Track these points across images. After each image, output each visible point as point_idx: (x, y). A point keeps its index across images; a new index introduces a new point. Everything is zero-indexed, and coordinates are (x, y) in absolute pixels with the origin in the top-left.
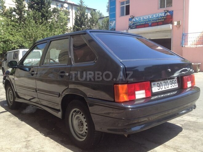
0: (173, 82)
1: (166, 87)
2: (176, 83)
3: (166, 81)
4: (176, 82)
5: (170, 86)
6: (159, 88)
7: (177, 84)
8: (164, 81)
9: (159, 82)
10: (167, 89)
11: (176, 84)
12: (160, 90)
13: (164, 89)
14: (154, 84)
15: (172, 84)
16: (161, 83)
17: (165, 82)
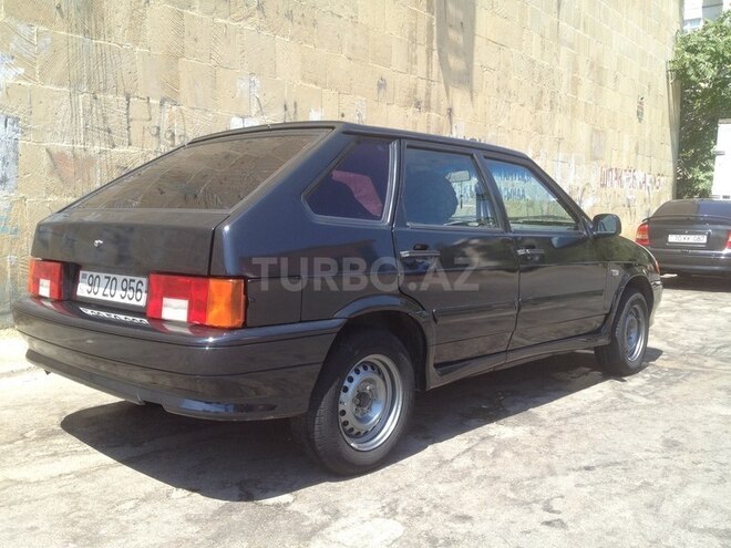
0: (133, 285)
1: (107, 292)
2: (140, 290)
3: (112, 276)
4: (144, 288)
5: (120, 292)
6: (89, 288)
7: (145, 295)
8: (108, 275)
9: (95, 274)
10: (109, 298)
11: (139, 294)
12: (92, 296)
13: (99, 296)
14: (84, 276)
15: (125, 290)
16: (98, 276)
17: (109, 278)
